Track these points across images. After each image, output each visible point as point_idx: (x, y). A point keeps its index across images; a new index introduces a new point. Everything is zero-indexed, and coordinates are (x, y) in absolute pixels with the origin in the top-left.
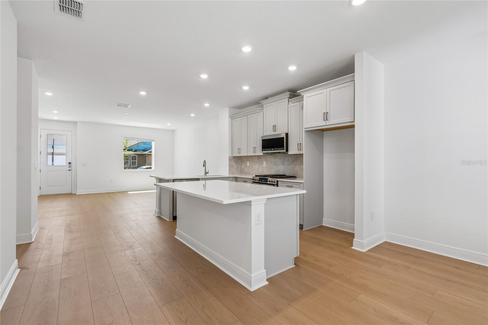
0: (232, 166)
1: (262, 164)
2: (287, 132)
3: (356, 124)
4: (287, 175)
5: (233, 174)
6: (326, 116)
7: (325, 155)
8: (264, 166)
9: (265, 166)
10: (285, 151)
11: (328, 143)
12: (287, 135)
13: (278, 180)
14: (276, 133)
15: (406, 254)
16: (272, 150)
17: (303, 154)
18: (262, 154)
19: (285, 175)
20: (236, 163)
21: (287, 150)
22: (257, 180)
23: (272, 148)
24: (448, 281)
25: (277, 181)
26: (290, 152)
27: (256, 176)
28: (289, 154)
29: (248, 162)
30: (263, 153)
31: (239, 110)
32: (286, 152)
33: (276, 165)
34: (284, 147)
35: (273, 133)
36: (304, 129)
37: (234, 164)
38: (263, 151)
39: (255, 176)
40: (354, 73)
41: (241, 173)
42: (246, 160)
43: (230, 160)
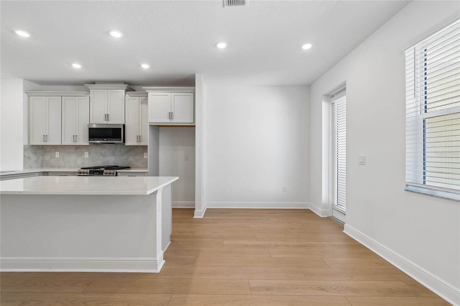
0: (29, 158)
1: (83, 154)
2: (124, 124)
3: (197, 124)
5: (31, 168)
6: (171, 115)
7: (161, 147)
8: (85, 157)
9: (88, 157)
10: (122, 141)
12: (124, 126)
13: (117, 171)
14: (109, 123)
16: (104, 140)
17: (147, 146)
18: (88, 144)
20: (36, 154)
21: (124, 141)
22: (87, 173)
23: (105, 138)
25: (117, 173)
26: (127, 143)
27: (82, 168)
28: (126, 145)
29: (56, 153)
30: (90, 143)
32: (124, 143)
33: (104, 156)
34: (120, 138)
35: (106, 122)
36: (148, 123)
37: (32, 156)
38: (89, 140)
39: (80, 169)
40: (194, 87)
43: (25, 149)
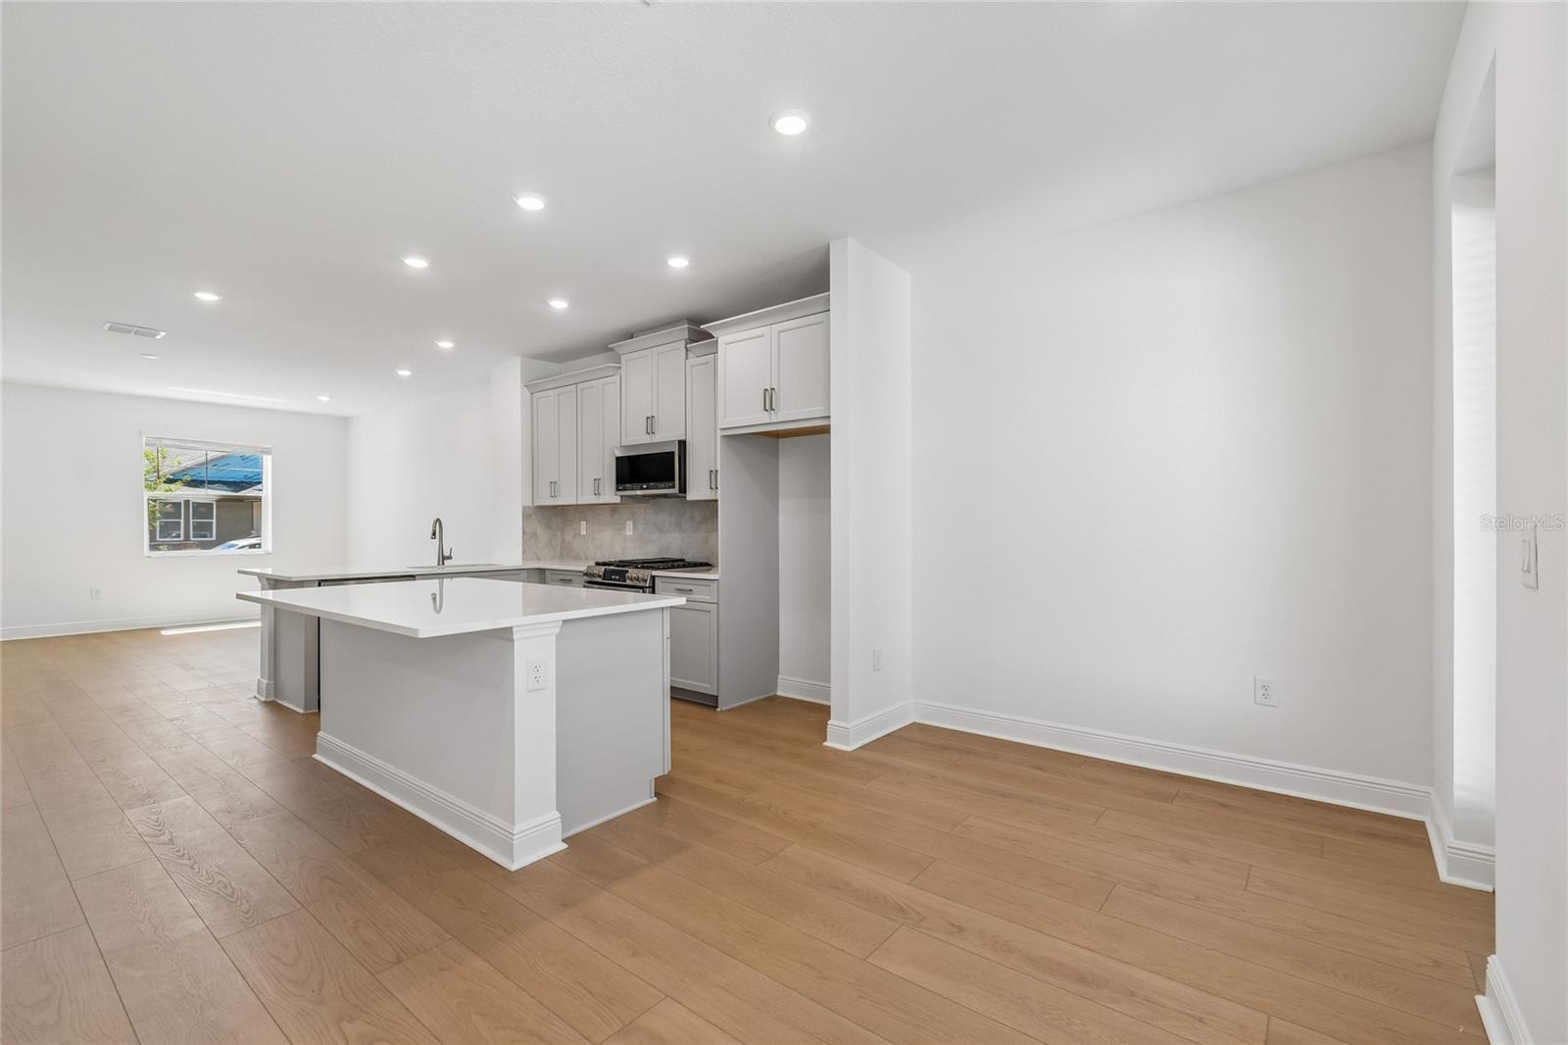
0: (534, 535)
1: (623, 528)
2: (683, 438)
3: (834, 423)
4: (688, 558)
5: (539, 559)
6: (769, 400)
7: (783, 504)
8: (628, 533)
9: (631, 533)
10: (676, 490)
11: (790, 468)
12: (682, 444)
13: (654, 573)
14: (658, 438)
15: (945, 748)
16: (642, 489)
17: (716, 501)
18: (617, 500)
19: (684, 560)
20: (548, 526)
21: (683, 489)
22: (599, 576)
23: (644, 482)
24: (1003, 795)
25: (653, 578)
26: (691, 496)
27: (598, 564)
28: (688, 498)
29: (582, 523)
30: (622, 496)
31: (555, 366)
32: (681, 495)
33: (661, 531)
34: (674, 480)
35: (647, 439)
36: (719, 431)
37: (540, 531)
38: (618, 490)
39: (594, 564)
40: (829, 290)
41: (562, 557)
42: (578, 515)
43: (526, 517)
